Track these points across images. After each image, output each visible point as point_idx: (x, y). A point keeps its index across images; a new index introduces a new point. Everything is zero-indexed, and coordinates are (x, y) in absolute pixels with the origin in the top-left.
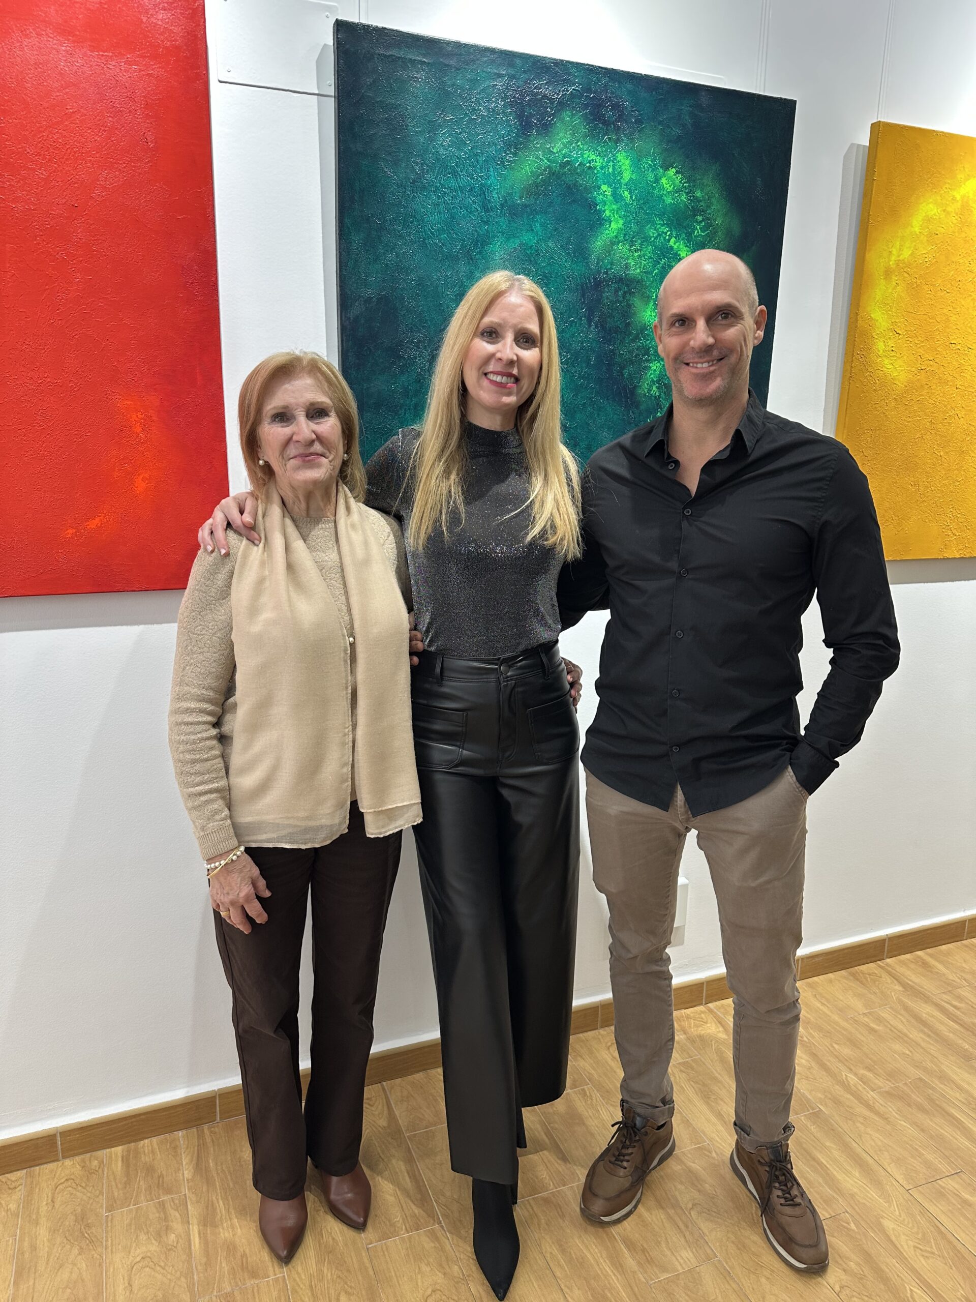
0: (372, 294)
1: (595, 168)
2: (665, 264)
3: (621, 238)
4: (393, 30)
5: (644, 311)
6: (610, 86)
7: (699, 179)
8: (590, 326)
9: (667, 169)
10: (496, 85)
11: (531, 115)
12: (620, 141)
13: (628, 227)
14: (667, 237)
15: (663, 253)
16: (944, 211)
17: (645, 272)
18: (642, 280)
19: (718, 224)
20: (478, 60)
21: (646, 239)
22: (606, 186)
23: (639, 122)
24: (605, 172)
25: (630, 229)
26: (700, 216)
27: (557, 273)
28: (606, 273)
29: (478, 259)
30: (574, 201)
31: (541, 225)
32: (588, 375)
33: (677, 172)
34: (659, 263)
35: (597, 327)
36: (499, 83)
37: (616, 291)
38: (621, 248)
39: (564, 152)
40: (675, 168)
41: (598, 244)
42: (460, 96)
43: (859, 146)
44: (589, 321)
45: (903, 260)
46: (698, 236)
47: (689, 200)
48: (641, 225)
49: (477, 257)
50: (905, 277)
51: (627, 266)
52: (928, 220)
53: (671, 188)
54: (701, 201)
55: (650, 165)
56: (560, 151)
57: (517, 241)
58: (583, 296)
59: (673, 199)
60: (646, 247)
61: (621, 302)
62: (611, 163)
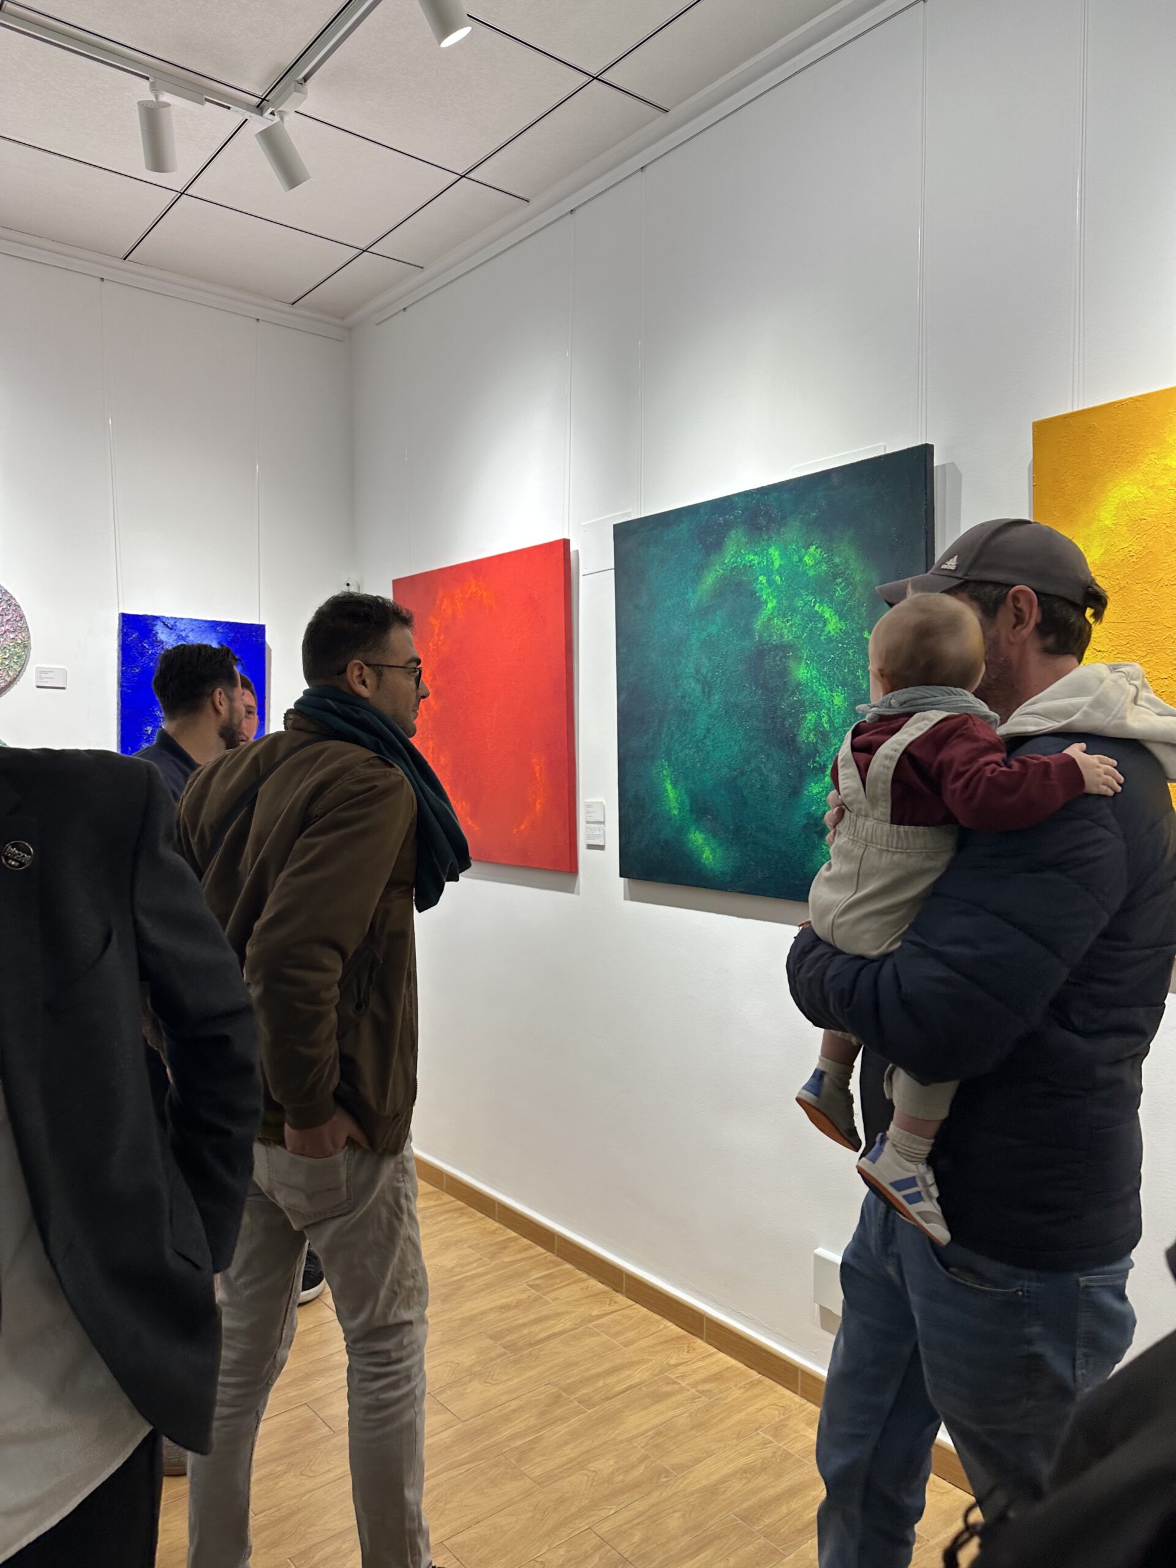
1: (754, 565)
3: (776, 613)
5: (798, 670)
6: (761, 500)
7: (836, 547)
9: (808, 548)
11: (712, 541)
12: (770, 539)
13: (780, 603)
14: (812, 604)
15: (808, 618)
17: (796, 637)
18: (794, 644)
19: (855, 581)
20: (679, 517)
21: (794, 610)
22: (763, 575)
23: (784, 518)
24: (761, 565)
25: (782, 605)
26: (839, 578)
27: (731, 651)
28: (767, 643)
30: (739, 594)
31: (720, 617)
33: (816, 548)
34: (807, 627)
37: (774, 657)
38: (776, 621)
39: (732, 560)
40: (814, 545)
41: (759, 622)
44: (757, 684)
46: (839, 597)
47: (828, 567)
48: (790, 599)
51: (780, 635)
53: (813, 562)
54: (839, 565)
55: (794, 549)
57: (705, 633)
58: (751, 664)
59: (815, 571)
60: (796, 616)
61: (779, 665)
62: (765, 558)
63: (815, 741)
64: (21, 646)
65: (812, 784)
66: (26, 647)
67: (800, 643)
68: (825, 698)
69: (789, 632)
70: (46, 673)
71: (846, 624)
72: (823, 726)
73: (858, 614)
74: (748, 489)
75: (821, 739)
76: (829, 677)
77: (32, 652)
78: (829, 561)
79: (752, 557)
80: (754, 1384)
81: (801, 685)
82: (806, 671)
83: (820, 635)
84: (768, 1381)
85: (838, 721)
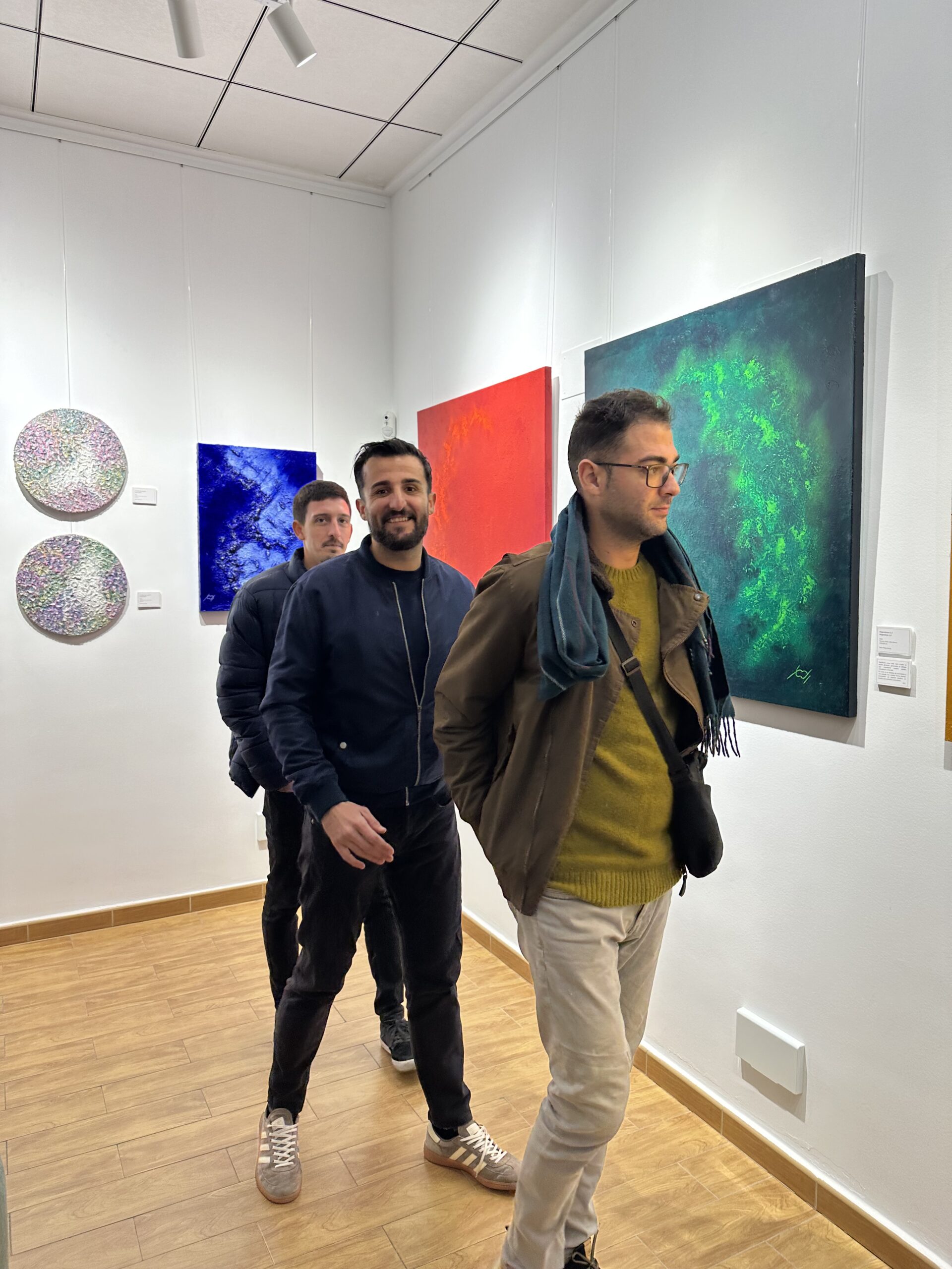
1: (701, 381)
2: (750, 438)
3: (719, 426)
5: (737, 480)
6: (708, 320)
7: (772, 361)
9: (748, 362)
12: (715, 356)
13: (722, 417)
14: (750, 416)
15: (746, 430)
17: (736, 449)
18: (733, 455)
19: (790, 393)
20: (639, 340)
22: (708, 392)
23: (727, 336)
24: (706, 382)
26: (775, 390)
28: (710, 456)
33: (755, 362)
37: (716, 468)
38: (718, 434)
39: (682, 378)
40: (754, 359)
41: (704, 436)
46: (775, 408)
47: (766, 380)
48: (732, 413)
51: (721, 447)
53: (752, 376)
54: (775, 378)
55: (736, 364)
59: (754, 384)
60: (736, 429)
61: (720, 476)
62: (711, 374)
63: (749, 546)
64: (120, 470)
65: (746, 587)
66: (124, 471)
67: (739, 454)
68: (759, 506)
69: (729, 444)
70: (140, 492)
71: (780, 435)
72: (757, 532)
73: (791, 424)
74: (696, 310)
75: (755, 545)
76: (764, 486)
77: (129, 475)
78: (766, 374)
79: (699, 374)
80: (682, 1119)
81: (739, 494)
82: (743, 481)
83: (757, 446)
84: (696, 1118)
85: (771, 528)
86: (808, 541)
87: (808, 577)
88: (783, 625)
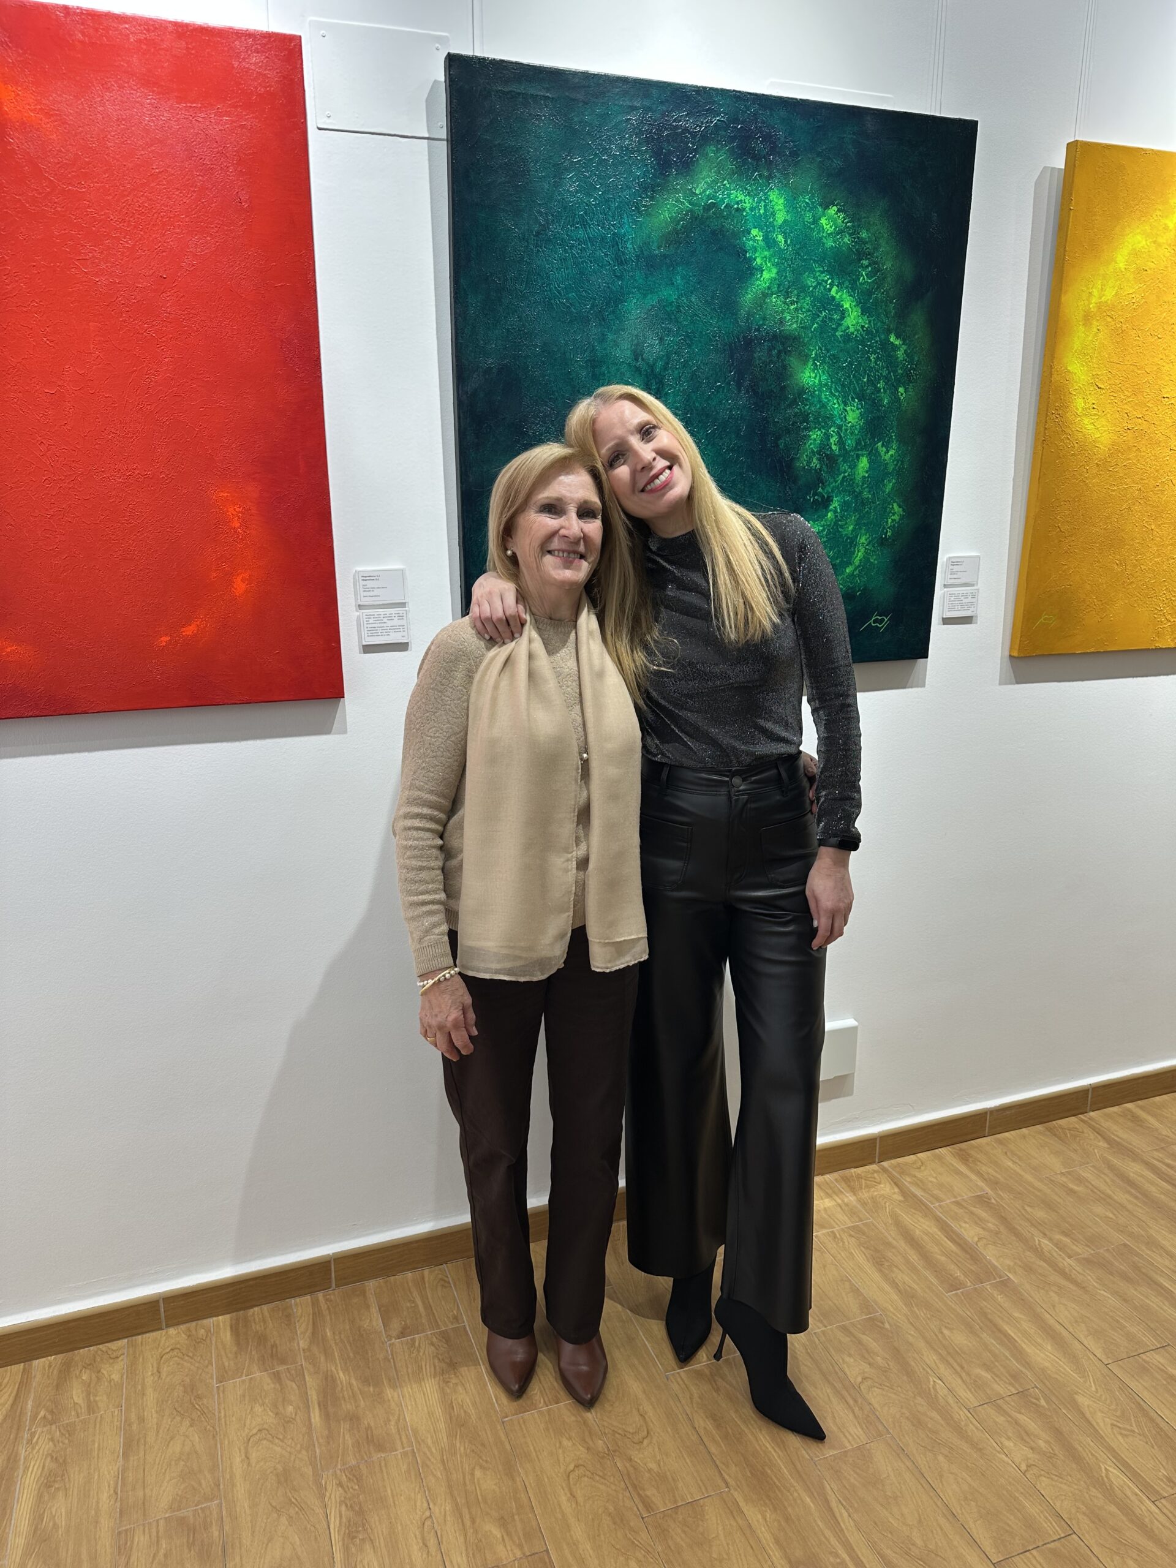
0: (492, 363)
1: (744, 209)
2: (826, 317)
3: (775, 289)
4: (511, 62)
5: (801, 372)
6: (760, 114)
7: (865, 218)
8: (740, 391)
9: (826, 207)
10: (630, 119)
11: (670, 152)
12: (772, 178)
13: (782, 276)
14: (828, 286)
15: (823, 305)
16: (1155, 242)
17: (802, 327)
18: (799, 336)
19: (887, 268)
20: (609, 91)
21: (803, 289)
22: (757, 230)
23: (794, 154)
24: (755, 214)
25: (785, 278)
26: (866, 260)
27: (701, 332)
28: (758, 330)
29: (611, 320)
30: (721, 249)
31: (683, 278)
32: (738, 447)
33: (839, 211)
34: (819, 316)
35: (747, 392)
36: (633, 118)
37: (770, 350)
38: (774, 300)
39: (708, 193)
40: (836, 206)
41: (749, 297)
42: (589, 133)
43: (1053, 169)
44: (739, 386)
45: (1106, 302)
46: (864, 284)
47: (853, 242)
48: (798, 273)
49: (610, 317)
50: (1108, 322)
51: (782, 322)
52: (1135, 253)
53: (832, 229)
54: (867, 243)
55: (807, 203)
56: (703, 192)
57: (655, 298)
58: (732, 357)
59: (835, 242)
60: (804, 299)
61: (775, 363)
62: (763, 203)
63: (818, 466)
67: (807, 337)
68: (836, 413)
69: (793, 318)
71: (870, 322)
72: (831, 448)
73: (885, 311)
75: (827, 465)
76: (843, 386)
78: (854, 233)
79: (743, 197)
81: (805, 394)
82: (813, 375)
83: (836, 330)
85: (850, 443)
86: (898, 462)
87: (895, 505)
88: (859, 566)
